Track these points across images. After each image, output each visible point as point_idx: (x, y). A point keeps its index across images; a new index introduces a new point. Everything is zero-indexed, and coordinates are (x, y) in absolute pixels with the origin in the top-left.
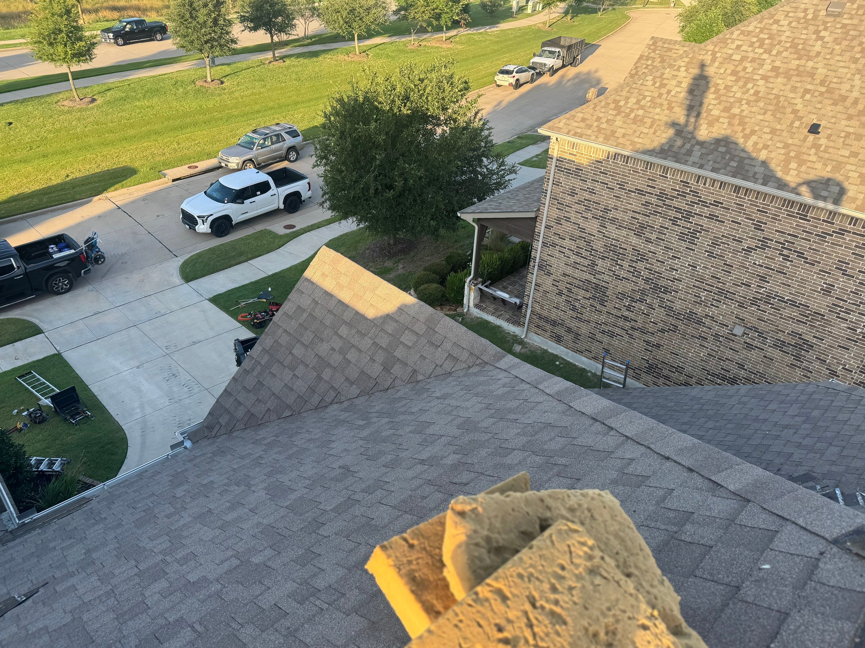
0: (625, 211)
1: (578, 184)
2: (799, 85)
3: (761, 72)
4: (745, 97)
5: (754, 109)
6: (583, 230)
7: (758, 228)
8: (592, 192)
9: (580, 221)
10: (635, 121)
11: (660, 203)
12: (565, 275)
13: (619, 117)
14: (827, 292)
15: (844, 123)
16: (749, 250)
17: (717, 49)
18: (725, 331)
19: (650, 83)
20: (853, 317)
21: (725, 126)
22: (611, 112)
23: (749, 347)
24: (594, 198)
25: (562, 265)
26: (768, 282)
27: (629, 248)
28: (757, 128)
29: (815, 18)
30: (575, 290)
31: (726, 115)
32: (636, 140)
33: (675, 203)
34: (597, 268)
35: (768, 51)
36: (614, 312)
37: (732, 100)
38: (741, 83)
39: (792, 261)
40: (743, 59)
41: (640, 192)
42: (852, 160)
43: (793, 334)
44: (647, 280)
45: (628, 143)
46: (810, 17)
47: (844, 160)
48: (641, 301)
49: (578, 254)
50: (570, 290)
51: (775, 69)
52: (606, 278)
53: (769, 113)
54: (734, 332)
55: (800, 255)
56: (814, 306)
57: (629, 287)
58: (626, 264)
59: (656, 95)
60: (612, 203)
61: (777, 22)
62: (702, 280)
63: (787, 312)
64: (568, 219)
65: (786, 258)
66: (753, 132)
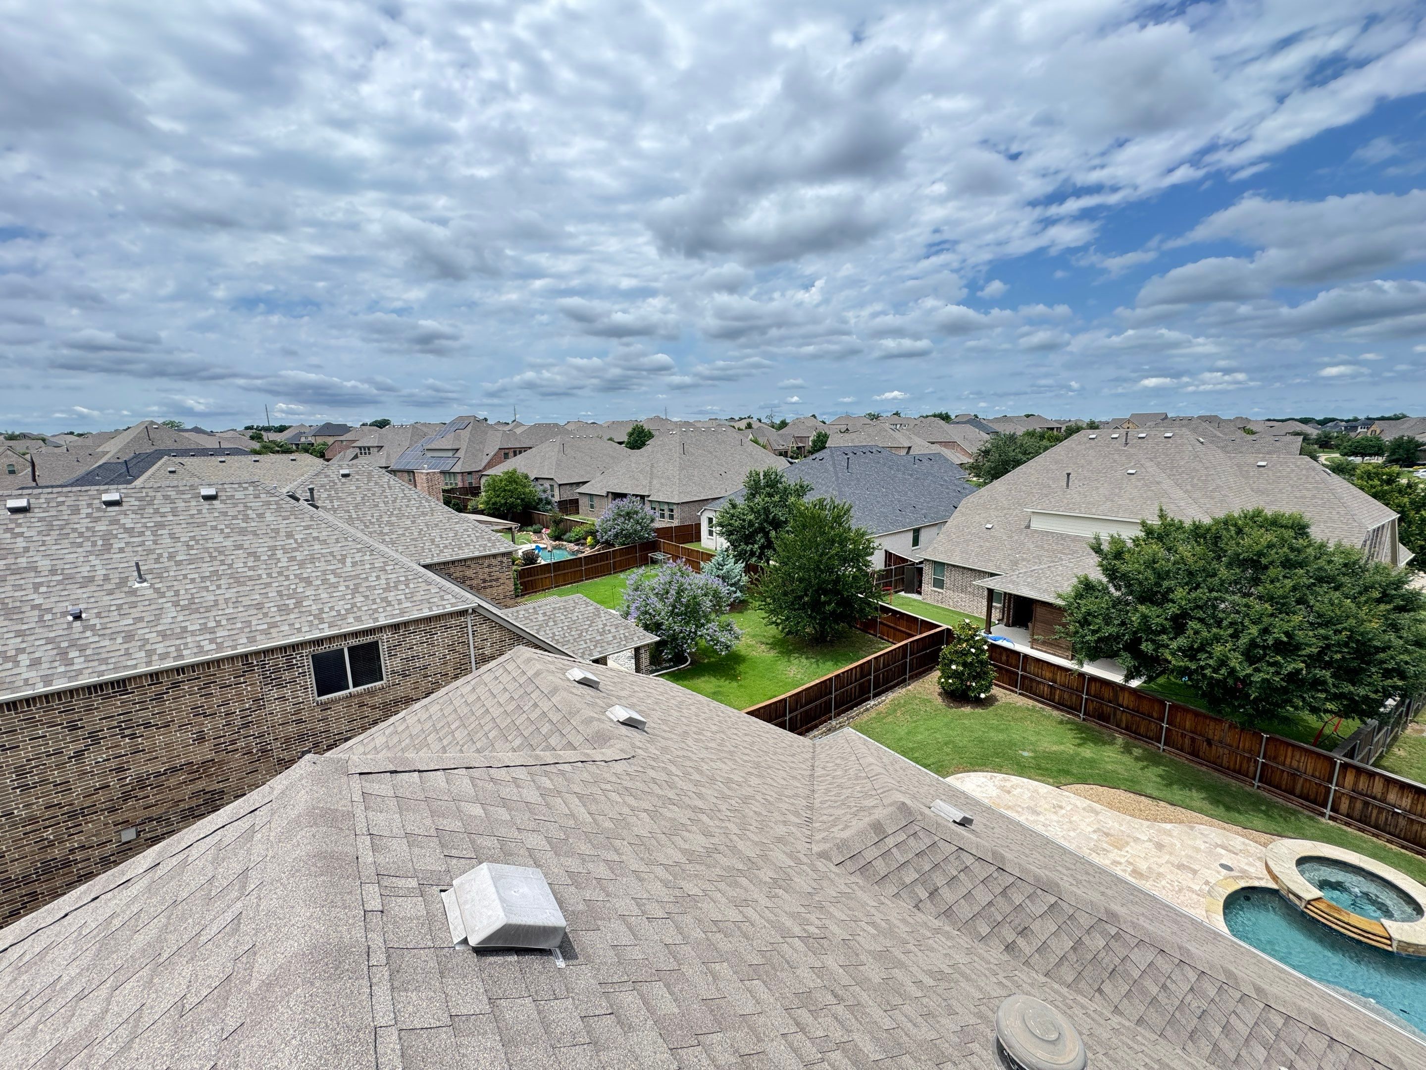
2: (22, 582)
7: (73, 729)
14: (201, 738)
15: (106, 598)
16: (79, 754)
18: (111, 847)
20: (241, 744)
26: (130, 769)
39: (142, 736)
42: (140, 625)
43: (195, 794)
47: (131, 628)
54: (124, 838)
55: (147, 725)
56: (198, 759)
62: (32, 820)
63: (172, 782)
65: (133, 736)
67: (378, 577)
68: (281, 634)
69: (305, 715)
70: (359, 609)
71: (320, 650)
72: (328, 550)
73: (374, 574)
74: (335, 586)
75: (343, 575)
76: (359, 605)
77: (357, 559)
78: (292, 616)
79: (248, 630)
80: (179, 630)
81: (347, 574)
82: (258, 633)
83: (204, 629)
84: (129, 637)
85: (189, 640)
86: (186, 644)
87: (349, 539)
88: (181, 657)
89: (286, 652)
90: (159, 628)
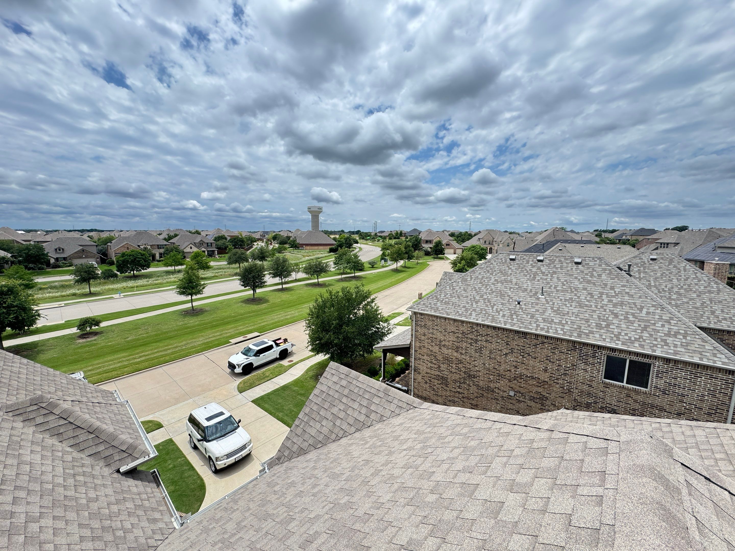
0: (449, 341)
1: (426, 331)
2: (507, 286)
3: (491, 282)
4: (487, 291)
5: (492, 296)
6: (431, 351)
7: (507, 344)
8: (433, 334)
9: (430, 347)
10: (445, 303)
11: (463, 337)
12: (427, 373)
13: (438, 303)
14: (546, 370)
15: (529, 298)
16: (506, 354)
17: (472, 274)
18: (505, 394)
19: (448, 288)
20: (561, 382)
21: (483, 303)
22: (435, 300)
23: (519, 401)
24: (434, 336)
25: (425, 368)
26: (519, 369)
27: (454, 358)
28: (495, 303)
29: (506, 262)
30: (433, 380)
31: (482, 299)
32: (448, 311)
33: (469, 336)
34: (442, 369)
35: (492, 274)
36: (453, 390)
37: (483, 293)
38: (484, 287)
40: (483, 277)
41: (454, 332)
42: (537, 313)
43: (537, 392)
44: (465, 373)
45: (444, 312)
46: (504, 261)
47: (534, 313)
48: (464, 383)
49: (431, 362)
50: (430, 381)
51: (496, 280)
52: (446, 373)
53: (499, 297)
54: (510, 394)
55: (529, 355)
56: (542, 378)
57: (458, 376)
58: (454, 366)
59: (452, 293)
60: (442, 338)
61: (492, 264)
62: (489, 370)
63: (531, 382)
64: (424, 347)
65: (523, 356)
66: (494, 305)
67: (663, 326)
68: (594, 338)
69: (594, 384)
70: (644, 341)
71: (612, 354)
72: (633, 301)
73: (661, 323)
74: (632, 323)
75: (639, 318)
76: (644, 338)
77: (650, 311)
78: (602, 331)
79: (579, 330)
80: (550, 320)
81: (641, 318)
82: (583, 333)
83: (560, 323)
84: (532, 317)
85: (553, 326)
86: (551, 327)
87: (649, 298)
88: (548, 332)
89: (594, 348)
90: (544, 317)
